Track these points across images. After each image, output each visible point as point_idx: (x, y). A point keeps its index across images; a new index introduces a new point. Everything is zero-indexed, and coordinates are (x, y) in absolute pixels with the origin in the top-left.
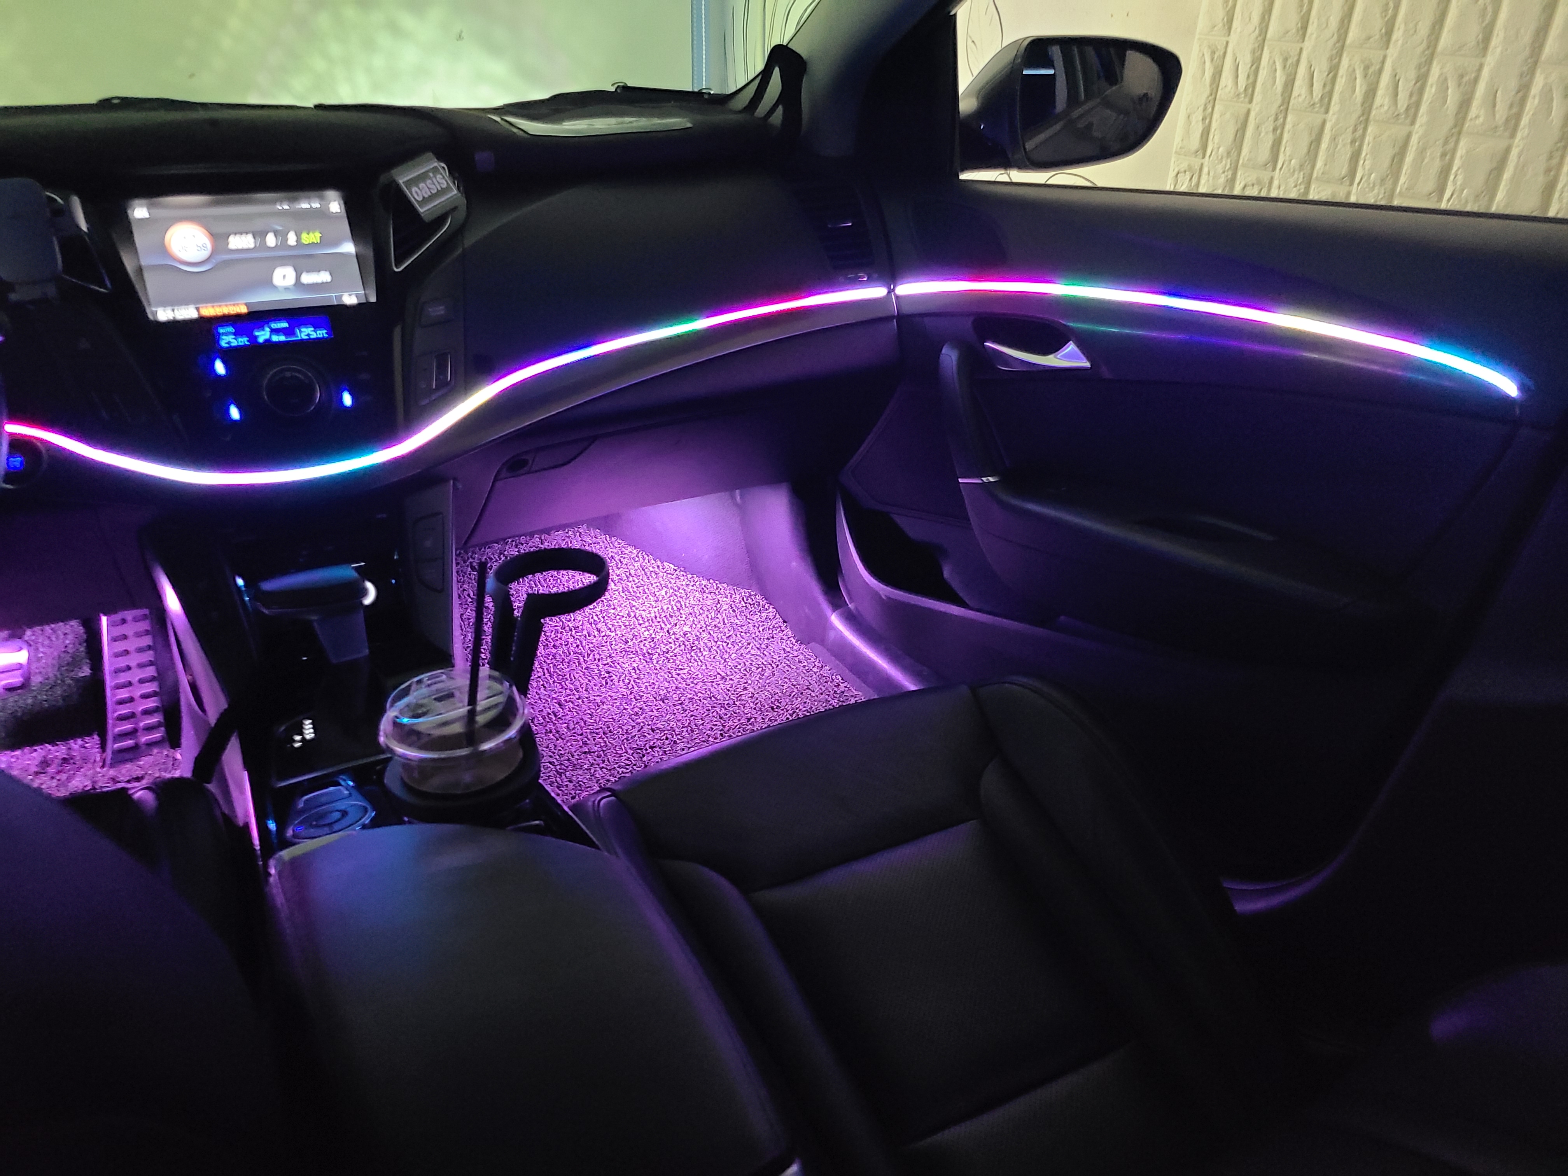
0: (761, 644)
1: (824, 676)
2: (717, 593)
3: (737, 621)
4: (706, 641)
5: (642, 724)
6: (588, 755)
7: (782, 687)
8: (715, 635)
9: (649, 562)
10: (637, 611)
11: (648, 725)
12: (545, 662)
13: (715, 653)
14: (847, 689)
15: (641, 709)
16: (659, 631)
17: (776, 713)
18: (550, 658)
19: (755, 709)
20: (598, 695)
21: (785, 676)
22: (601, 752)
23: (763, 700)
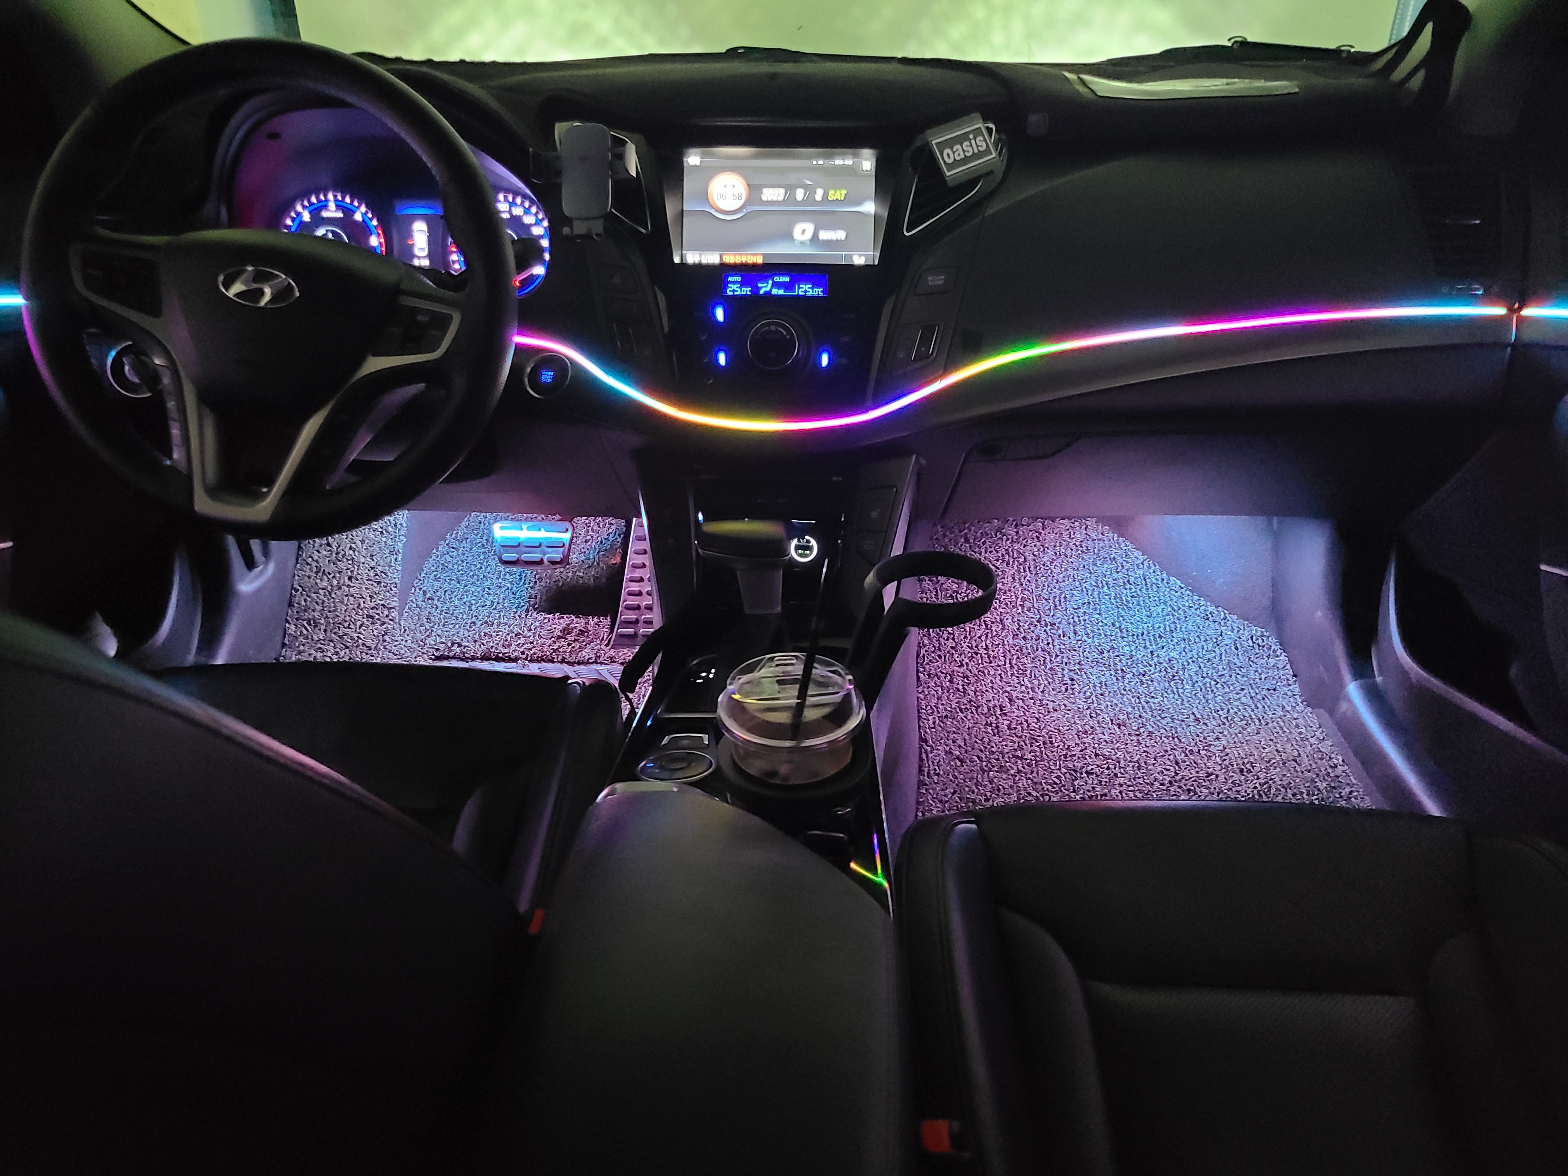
0: (1257, 694)
1: (1321, 751)
2: (1222, 623)
3: (1236, 660)
4: (1192, 674)
5: (1087, 745)
6: (1019, 762)
7: (1262, 750)
8: (1205, 670)
9: (1154, 572)
10: (1124, 623)
11: (1094, 748)
12: (1009, 651)
13: (1199, 689)
14: (1345, 774)
15: (1092, 728)
16: (1142, 649)
17: (1243, 777)
18: (1016, 649)
19: (1220, 765)
20: (1053, 701)
21: (1272, 737)
22: (1034, 762)
23: (1233, 758)
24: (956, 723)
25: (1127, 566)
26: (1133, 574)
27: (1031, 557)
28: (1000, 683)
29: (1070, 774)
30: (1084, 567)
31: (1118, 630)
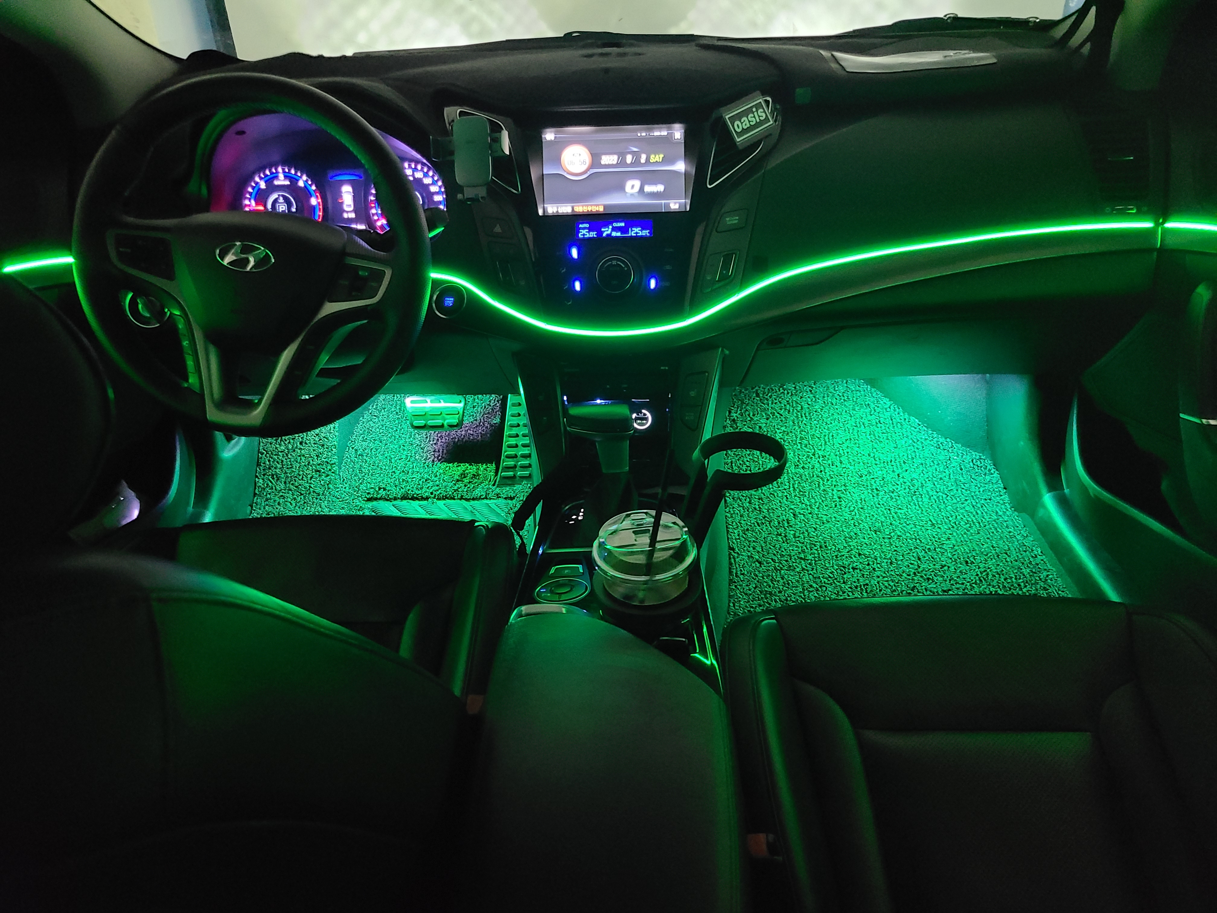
0: (977, 503)
1: (1025, 546)
2: (950, 451)
3: (961, 479)
4: (929, 490)
5: (852, 547)
6: (803, 562)
7: (981, 546)
8: (938, 486)
9: (898, 414)
10: (877, 453)
11: (857, 549)
12: (793, 478)
13: (934, 501)
15: (856, 534)
16: (891, 473)
17: (968, 567)
18: (797, 476)
19: (951, 559)
20: (826, 515)
21: (989, 536)
22: (813, 562)
23: (960, 553)
24: (754, 534)
25: (878, 410)
26: (883, 416)
27: (806, 406)
28: (786, 503)
29: (841, 570)
30: (846, 412)
31: (873, 459)
